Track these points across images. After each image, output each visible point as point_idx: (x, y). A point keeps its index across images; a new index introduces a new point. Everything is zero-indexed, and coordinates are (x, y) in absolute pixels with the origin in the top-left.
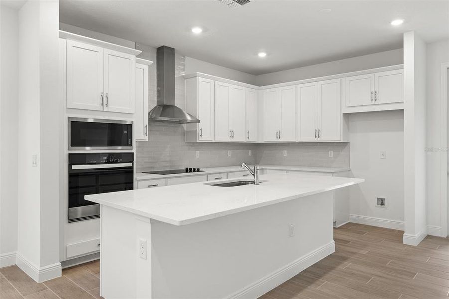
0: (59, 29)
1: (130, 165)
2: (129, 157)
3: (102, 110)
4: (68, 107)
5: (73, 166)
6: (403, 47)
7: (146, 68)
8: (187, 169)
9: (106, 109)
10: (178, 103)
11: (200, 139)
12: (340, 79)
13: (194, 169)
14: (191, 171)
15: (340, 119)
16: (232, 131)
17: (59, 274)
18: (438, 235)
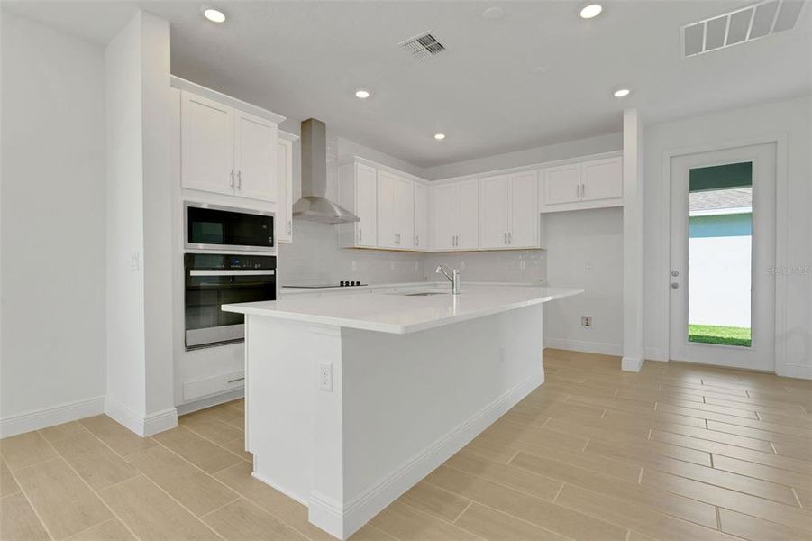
0: (171, 73)
1: (271, 272)
2: (270, 262)
3: (231, 194)
4: (184, 186)
5: (192, 271)
6: (622, 130)
7: (289, 144)
8: (342, 283)
9: (237, 193)
10: (329, 195)
11: (359, 243)
12: (535, 171)
13: (347, 283)
14: (347, 285)
15: (536, 220)
16: (398, 236)
17: (175, 424)
18: (659, 359)
